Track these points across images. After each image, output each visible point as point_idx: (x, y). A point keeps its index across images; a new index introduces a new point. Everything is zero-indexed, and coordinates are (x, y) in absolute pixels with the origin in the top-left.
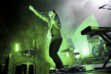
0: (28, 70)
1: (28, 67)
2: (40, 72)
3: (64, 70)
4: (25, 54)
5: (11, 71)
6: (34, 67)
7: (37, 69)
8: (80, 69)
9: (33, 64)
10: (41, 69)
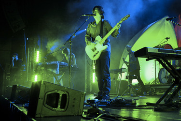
0: (60, 100)
1: (61, 96)
2: (74, 103)
3: (106, 102)
4: (50, 70)
5: (42, 99)
6: (68, 97)
7: (70, 100)
8: (126, 103)
9: (67, 94)
10: (74, 99)
